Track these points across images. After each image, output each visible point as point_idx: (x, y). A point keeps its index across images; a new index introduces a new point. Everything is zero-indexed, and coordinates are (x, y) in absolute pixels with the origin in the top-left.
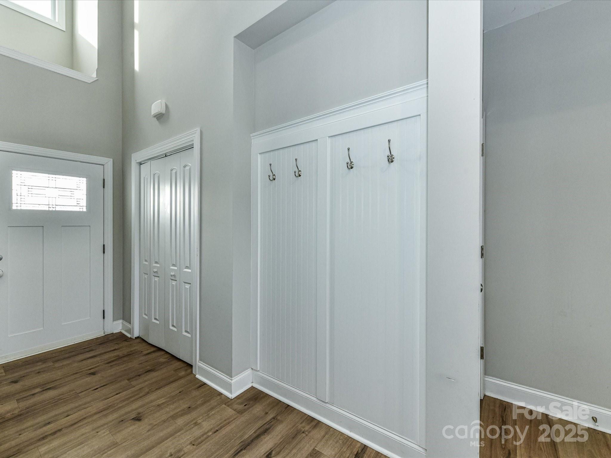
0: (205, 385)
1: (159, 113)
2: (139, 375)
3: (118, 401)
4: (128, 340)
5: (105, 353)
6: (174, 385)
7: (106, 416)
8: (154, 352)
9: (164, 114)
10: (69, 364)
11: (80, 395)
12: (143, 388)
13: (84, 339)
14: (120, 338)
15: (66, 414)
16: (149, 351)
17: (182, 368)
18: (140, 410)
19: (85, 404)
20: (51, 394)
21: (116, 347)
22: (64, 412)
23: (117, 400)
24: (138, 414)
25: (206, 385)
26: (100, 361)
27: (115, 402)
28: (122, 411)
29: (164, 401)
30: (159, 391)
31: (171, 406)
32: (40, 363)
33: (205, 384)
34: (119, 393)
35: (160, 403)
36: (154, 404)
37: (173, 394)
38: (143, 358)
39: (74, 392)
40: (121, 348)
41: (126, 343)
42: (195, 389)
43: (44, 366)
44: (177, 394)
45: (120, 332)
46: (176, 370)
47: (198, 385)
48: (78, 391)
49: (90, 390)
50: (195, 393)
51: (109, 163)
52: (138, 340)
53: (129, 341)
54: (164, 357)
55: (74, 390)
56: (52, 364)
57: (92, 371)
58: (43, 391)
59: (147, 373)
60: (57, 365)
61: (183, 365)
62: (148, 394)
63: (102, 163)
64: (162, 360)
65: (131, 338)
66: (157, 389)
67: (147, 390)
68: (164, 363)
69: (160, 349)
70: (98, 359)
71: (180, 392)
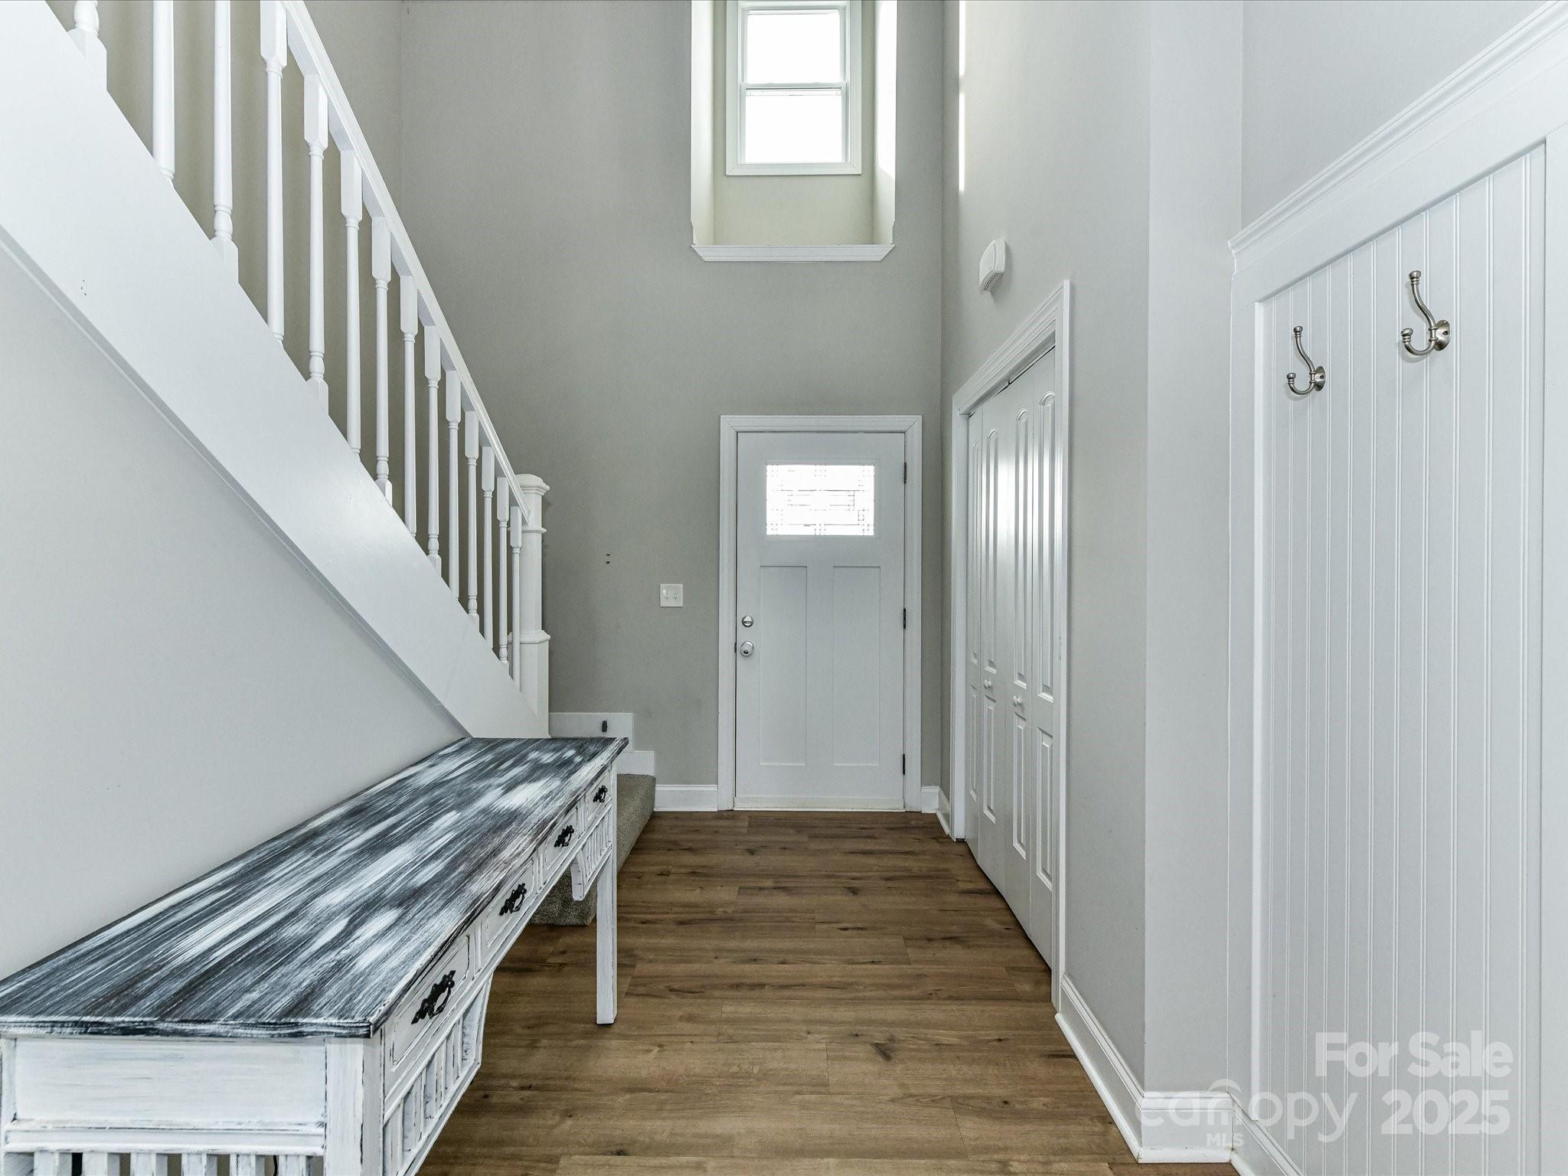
0: (1070, 1060)
1: (992, 274)
2: (930, 940)
3: (868, 981)
4: (940, 840)
5: (892, 853)
6: (993, 1009)
7: (836, 1002)
8: (981, 892)
9: (1002, 274)
10: (826, 851)
11: (818, 927)
12: (925, 976)
13: (869, 807)
14: (927, 827)
15: (782, 957)
16: (970, 886)
17: (1027, 970)
18: (900, 1033)
19: (817, 953)
20: (782, 900)
21: (916, 847)
22: (781, 951)
23: (867, 976)
24: (889, 1040)
25: (1075, 1061)
26: (875, 868)
27: (863, 980)
28: (864, 1012)
29: (955, 1040)
30: (954, 1007)
31: (965, 1068)
32: (791, 831)
33: (1073, 1056)
34: (879, 963)
35: (945, 1040)
36: (930, 1033)
37: (983, 1034)
38: (952, 898)
39: (811, 915)
40: (924, 853)
41: (936, 846)
42: (1042, 1056)
43: (794, 838)
44: (989, 1041)
45: (935, 814)
46: (1012, 969)
47: (1051, 1048)
48: (818, 917)
49: (835, 925)
50: (1037, 1068)
51: (913, 424)
52: (961, 848)
53: (941, 842)
54: (999, 918)
55: (813, 912)
56: (806, 839)
57: (855, 884)
58: (775, 888)
59: (948, 943)
60: (814, 845)
61: (1033, 962)
62: (928, 999)
63: (903, 429)
64: (991, 923)
65: (948, 837)
66: (950, 998)
67: (931, 988)
68: (991, 934)
69: (997, 893)
70: (871, 861)
71: (1000, 1040)
